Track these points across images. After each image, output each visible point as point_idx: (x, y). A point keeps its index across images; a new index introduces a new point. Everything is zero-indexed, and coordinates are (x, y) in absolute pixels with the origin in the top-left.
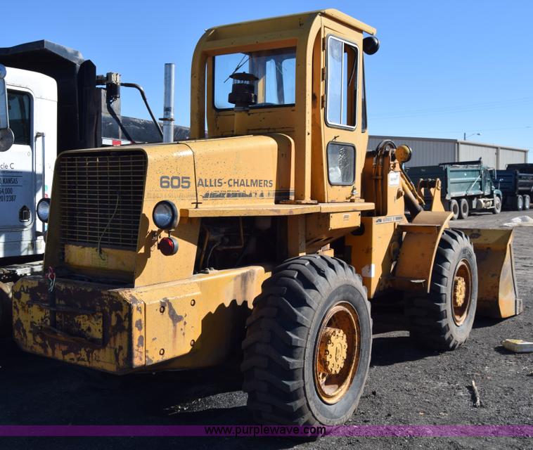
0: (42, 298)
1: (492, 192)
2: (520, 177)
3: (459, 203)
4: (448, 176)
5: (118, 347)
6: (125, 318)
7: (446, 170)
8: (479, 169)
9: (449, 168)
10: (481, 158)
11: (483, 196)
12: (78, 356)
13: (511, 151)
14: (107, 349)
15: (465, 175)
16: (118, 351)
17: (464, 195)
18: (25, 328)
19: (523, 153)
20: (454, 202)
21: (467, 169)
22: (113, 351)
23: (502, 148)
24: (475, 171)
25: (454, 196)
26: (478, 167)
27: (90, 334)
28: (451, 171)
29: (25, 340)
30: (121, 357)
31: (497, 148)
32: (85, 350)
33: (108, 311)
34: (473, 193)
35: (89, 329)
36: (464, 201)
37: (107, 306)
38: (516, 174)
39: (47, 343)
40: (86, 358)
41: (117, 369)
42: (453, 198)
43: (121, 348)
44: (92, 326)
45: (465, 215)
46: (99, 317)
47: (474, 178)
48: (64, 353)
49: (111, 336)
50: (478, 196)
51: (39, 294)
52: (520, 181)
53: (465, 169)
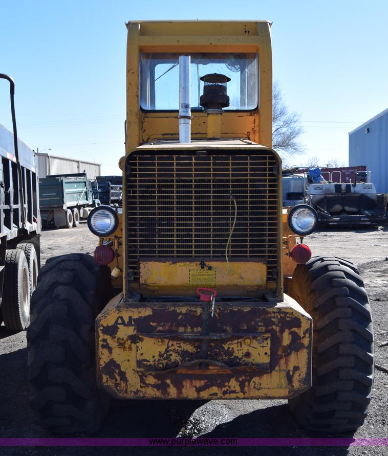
0: (161, 328)
1: (94, 202)
2: (112, 188)
3: (73, 212)
4: (64, 188)
5: (292, 369)
6: (304, 333)
7: (62, 181)
8: (85, 181)
9: (65, 180)
10: (85, 171)
11: (88, 206)
12: (224, 389)
13: (89, 165)
14: (274, 372)
15: (75, 186)
16: (291, 373)
17: (76, 205)
18: (123, 369)
19: (97, 167)
20: (69, 211)
21: (77, 181)
22: (284, 374)
23: (82, 162)
24: (81, 182)
25: (69, 206)
26: (84, 179)
27: (250, 360)
28: (66, 183)
29: (123, 385)
30: (296, 378)
31: (78, 162)
32: (237, 380)
33: (278, 329)
34: (81, 202)
35: (248, 355)
36: (76, 210)
37: (277, 325)
38: (109, 185)
39: (168, 381)
40: (238, 389)
41: (289, 392)
42: (68, 208)
43: (296, 368)
44: (251, 350)
45: (77, 223)
46: (266, 339)
47: (81, 189)
48: (199, 390)
49: (282, 358)
50: (84, 206)
51: (154, 324)
52: (112, 191)
53: (75, 180)
